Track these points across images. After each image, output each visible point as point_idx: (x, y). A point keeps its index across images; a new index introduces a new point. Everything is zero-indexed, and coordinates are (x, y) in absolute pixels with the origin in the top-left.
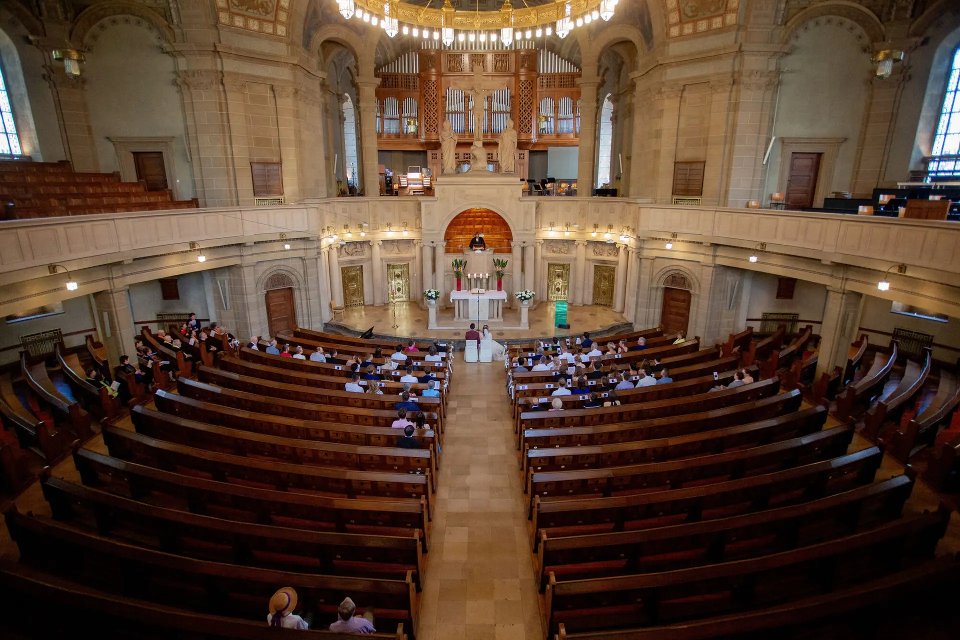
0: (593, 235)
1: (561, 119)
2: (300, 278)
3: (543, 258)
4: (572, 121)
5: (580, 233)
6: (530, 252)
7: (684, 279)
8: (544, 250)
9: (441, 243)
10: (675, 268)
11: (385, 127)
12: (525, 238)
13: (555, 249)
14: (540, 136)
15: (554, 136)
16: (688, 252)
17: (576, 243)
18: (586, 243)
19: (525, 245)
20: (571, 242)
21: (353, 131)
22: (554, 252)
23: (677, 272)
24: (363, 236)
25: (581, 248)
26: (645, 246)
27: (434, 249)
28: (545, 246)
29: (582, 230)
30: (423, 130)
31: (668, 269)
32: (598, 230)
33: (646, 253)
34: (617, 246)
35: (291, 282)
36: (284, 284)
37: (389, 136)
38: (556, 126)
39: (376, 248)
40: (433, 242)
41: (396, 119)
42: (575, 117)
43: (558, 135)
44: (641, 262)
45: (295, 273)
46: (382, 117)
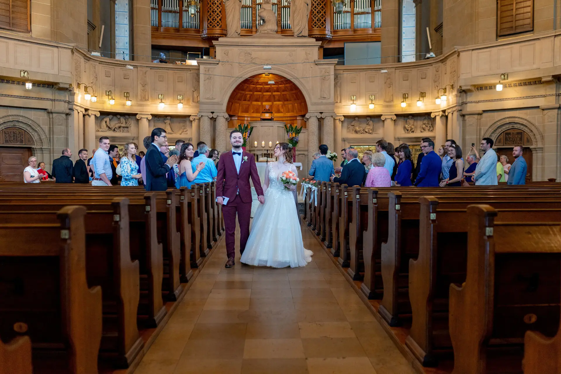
0: (403, 106)
1: (358, 14)
2: (43, 137)
3: (344, 140)
4: (370, 15)
5: (387, 106)
6: (328, 124)
7: (521, 133)
8: (345, 131)
9: (222, 114)
10: (508, 121)
11: (163, 21)
12: (322, 108)
13: (357, 129)
14: (335, 32)
15: (352, 33)
16: (523, 98)
17: (383, 118)
18: (395, 118)
19: (323, 116)
20: (376, 118)
21: (127, 21)
22: (356, 132)
23: (510, 126)
24: (128, 105)
25: (389, 124)
26: (469, 99)
27: (213, 120)
28: (346, 124)
29: (389, 103)
30: (206, 25)
31: (499, 124)
32: (408, 101)
33: (470, 108)
34: (432, 116)
35: (31, 140)
36: (22, 142)
37: (167, 29)
38: (352, 21)
39: (145, 123)
40: (213, 113)
41: (175, 12)
42: (373, 12)
43: (355, 31)
44: (464, 120)
45: (38, 129)
46: (160, 10)
